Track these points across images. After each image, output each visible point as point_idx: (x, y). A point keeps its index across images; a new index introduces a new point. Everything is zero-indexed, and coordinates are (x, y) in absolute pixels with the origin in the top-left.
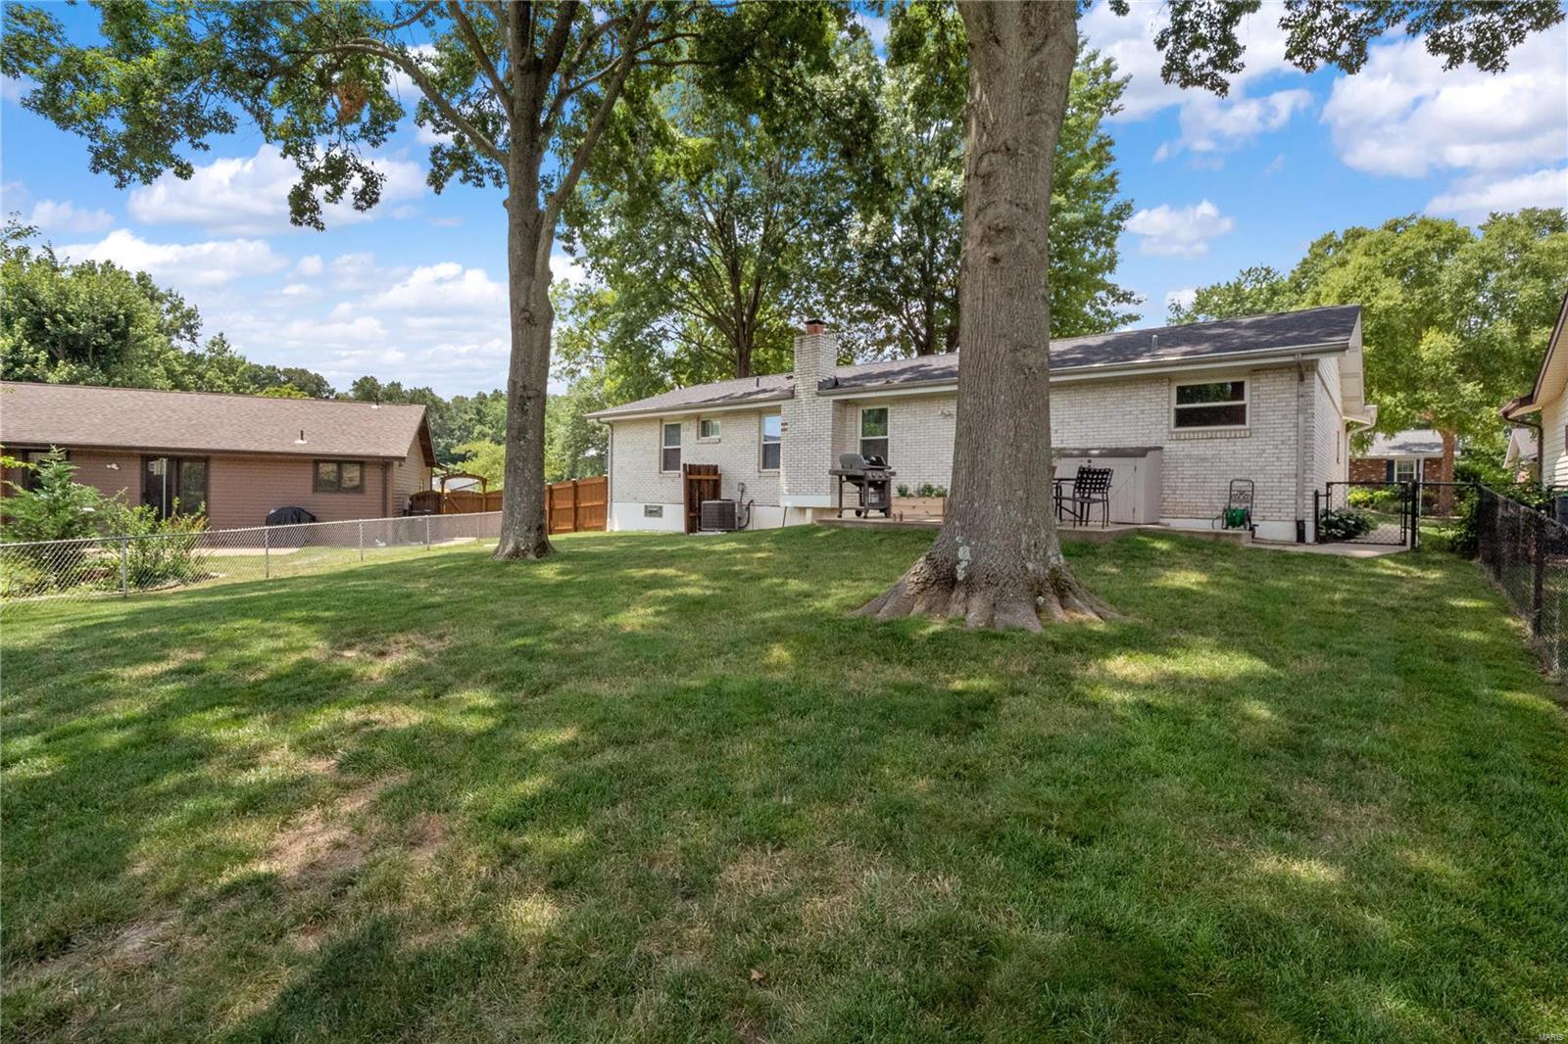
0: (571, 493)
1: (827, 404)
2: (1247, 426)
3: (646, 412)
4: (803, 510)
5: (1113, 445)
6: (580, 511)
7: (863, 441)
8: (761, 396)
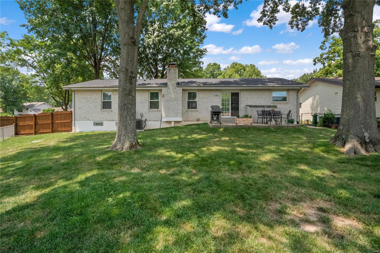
0: (50, 117)
1: (180, 90)
2: (287, 101)
3: (98, 87)
4: (170, 122)
5: (255, 105)
6: (54, 125)
7: (188, 102)
8: (150, 85)
